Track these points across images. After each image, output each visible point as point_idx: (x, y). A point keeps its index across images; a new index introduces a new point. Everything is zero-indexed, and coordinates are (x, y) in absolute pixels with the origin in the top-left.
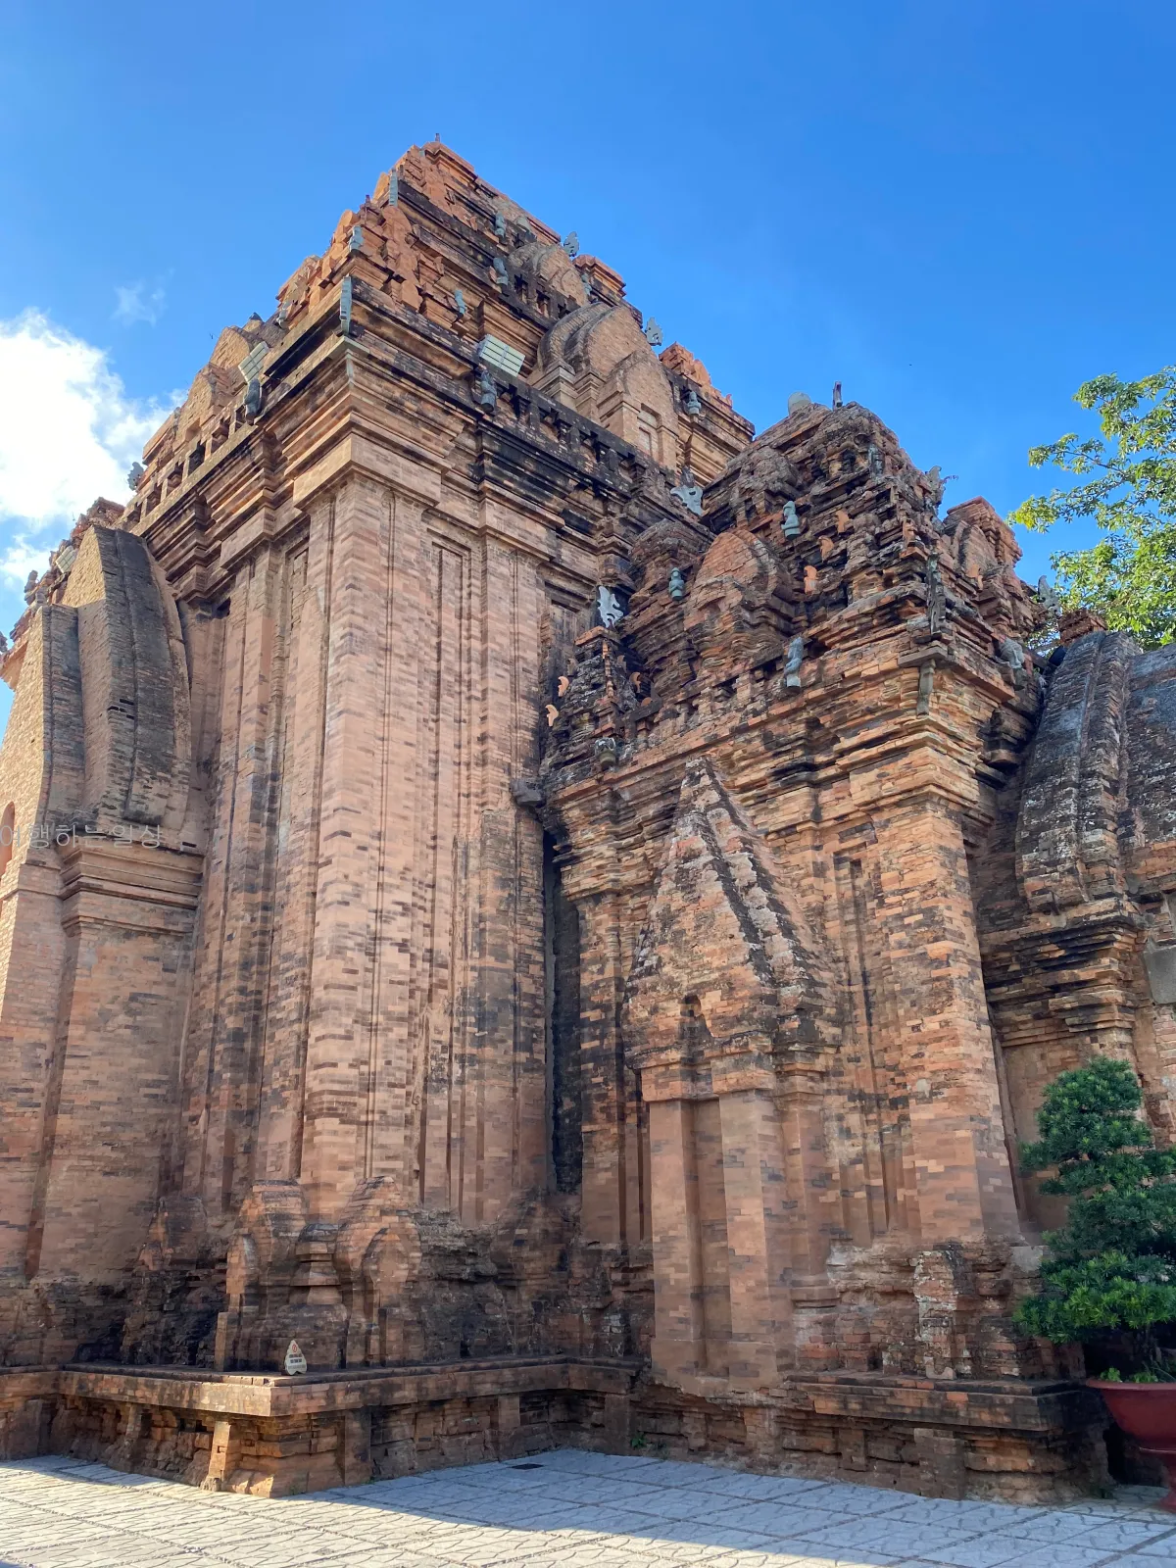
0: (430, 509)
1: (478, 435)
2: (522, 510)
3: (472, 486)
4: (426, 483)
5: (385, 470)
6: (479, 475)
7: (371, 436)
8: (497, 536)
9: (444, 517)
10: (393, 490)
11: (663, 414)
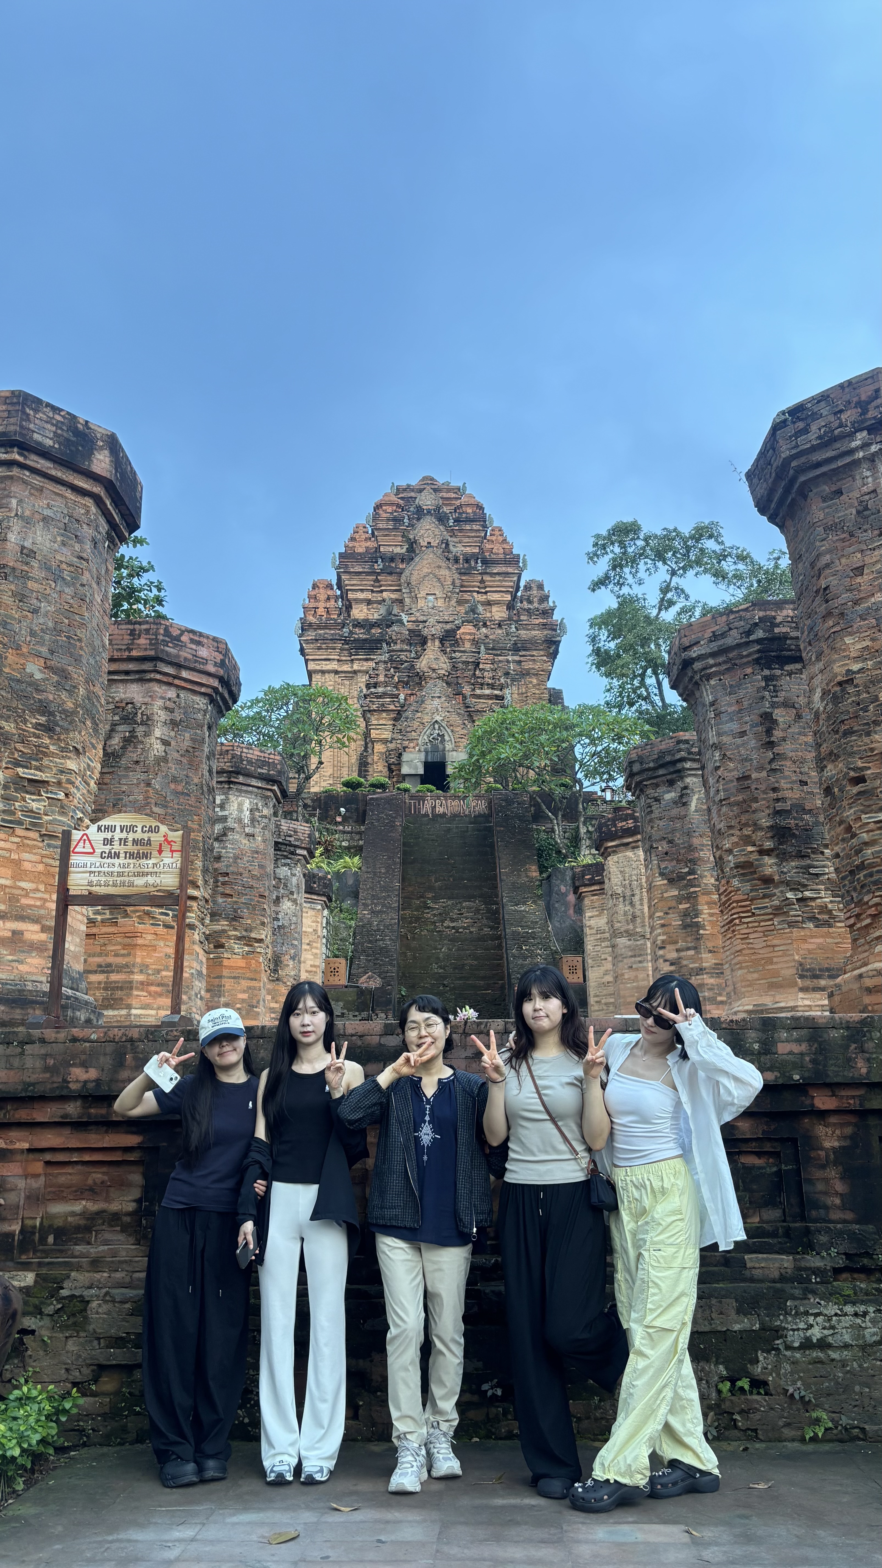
0: (336, 672)
1: (347, 644)
2: (367, 660)
3: (349, 658)
4: (334, 666)
5: (318, 668)
6: (351, 655)
7: (313, 660)
8: (359, 671)
9: (342, 672)
10: (323, 672)
11: (437, 593)
